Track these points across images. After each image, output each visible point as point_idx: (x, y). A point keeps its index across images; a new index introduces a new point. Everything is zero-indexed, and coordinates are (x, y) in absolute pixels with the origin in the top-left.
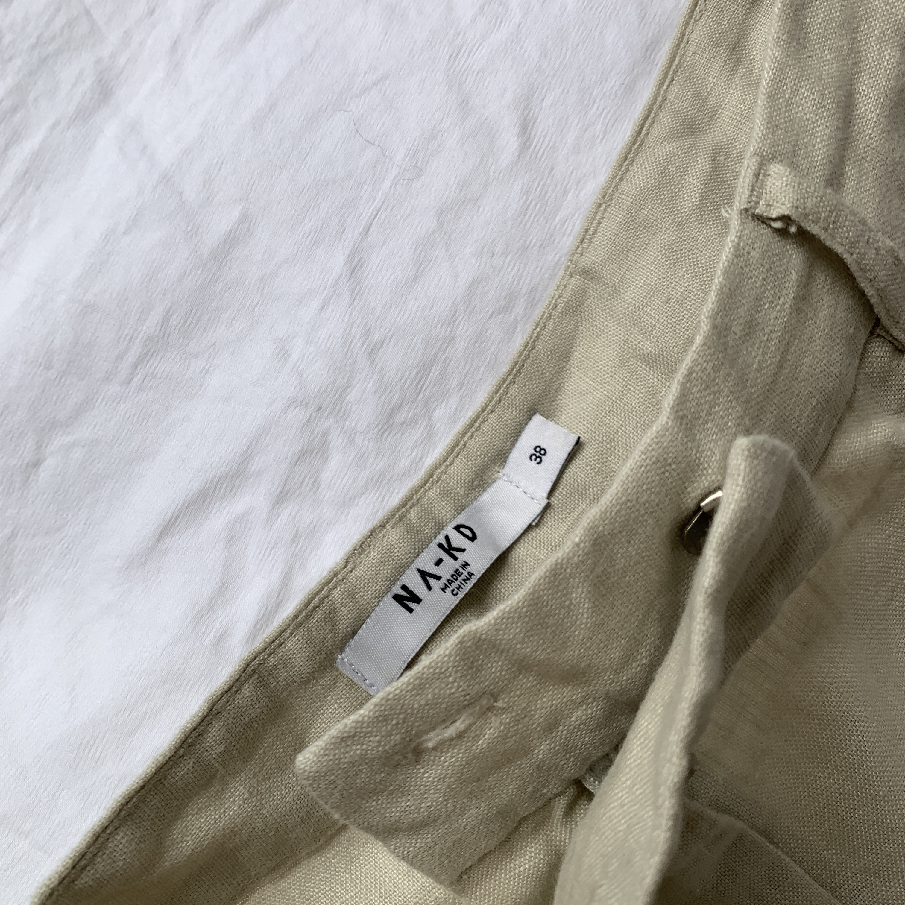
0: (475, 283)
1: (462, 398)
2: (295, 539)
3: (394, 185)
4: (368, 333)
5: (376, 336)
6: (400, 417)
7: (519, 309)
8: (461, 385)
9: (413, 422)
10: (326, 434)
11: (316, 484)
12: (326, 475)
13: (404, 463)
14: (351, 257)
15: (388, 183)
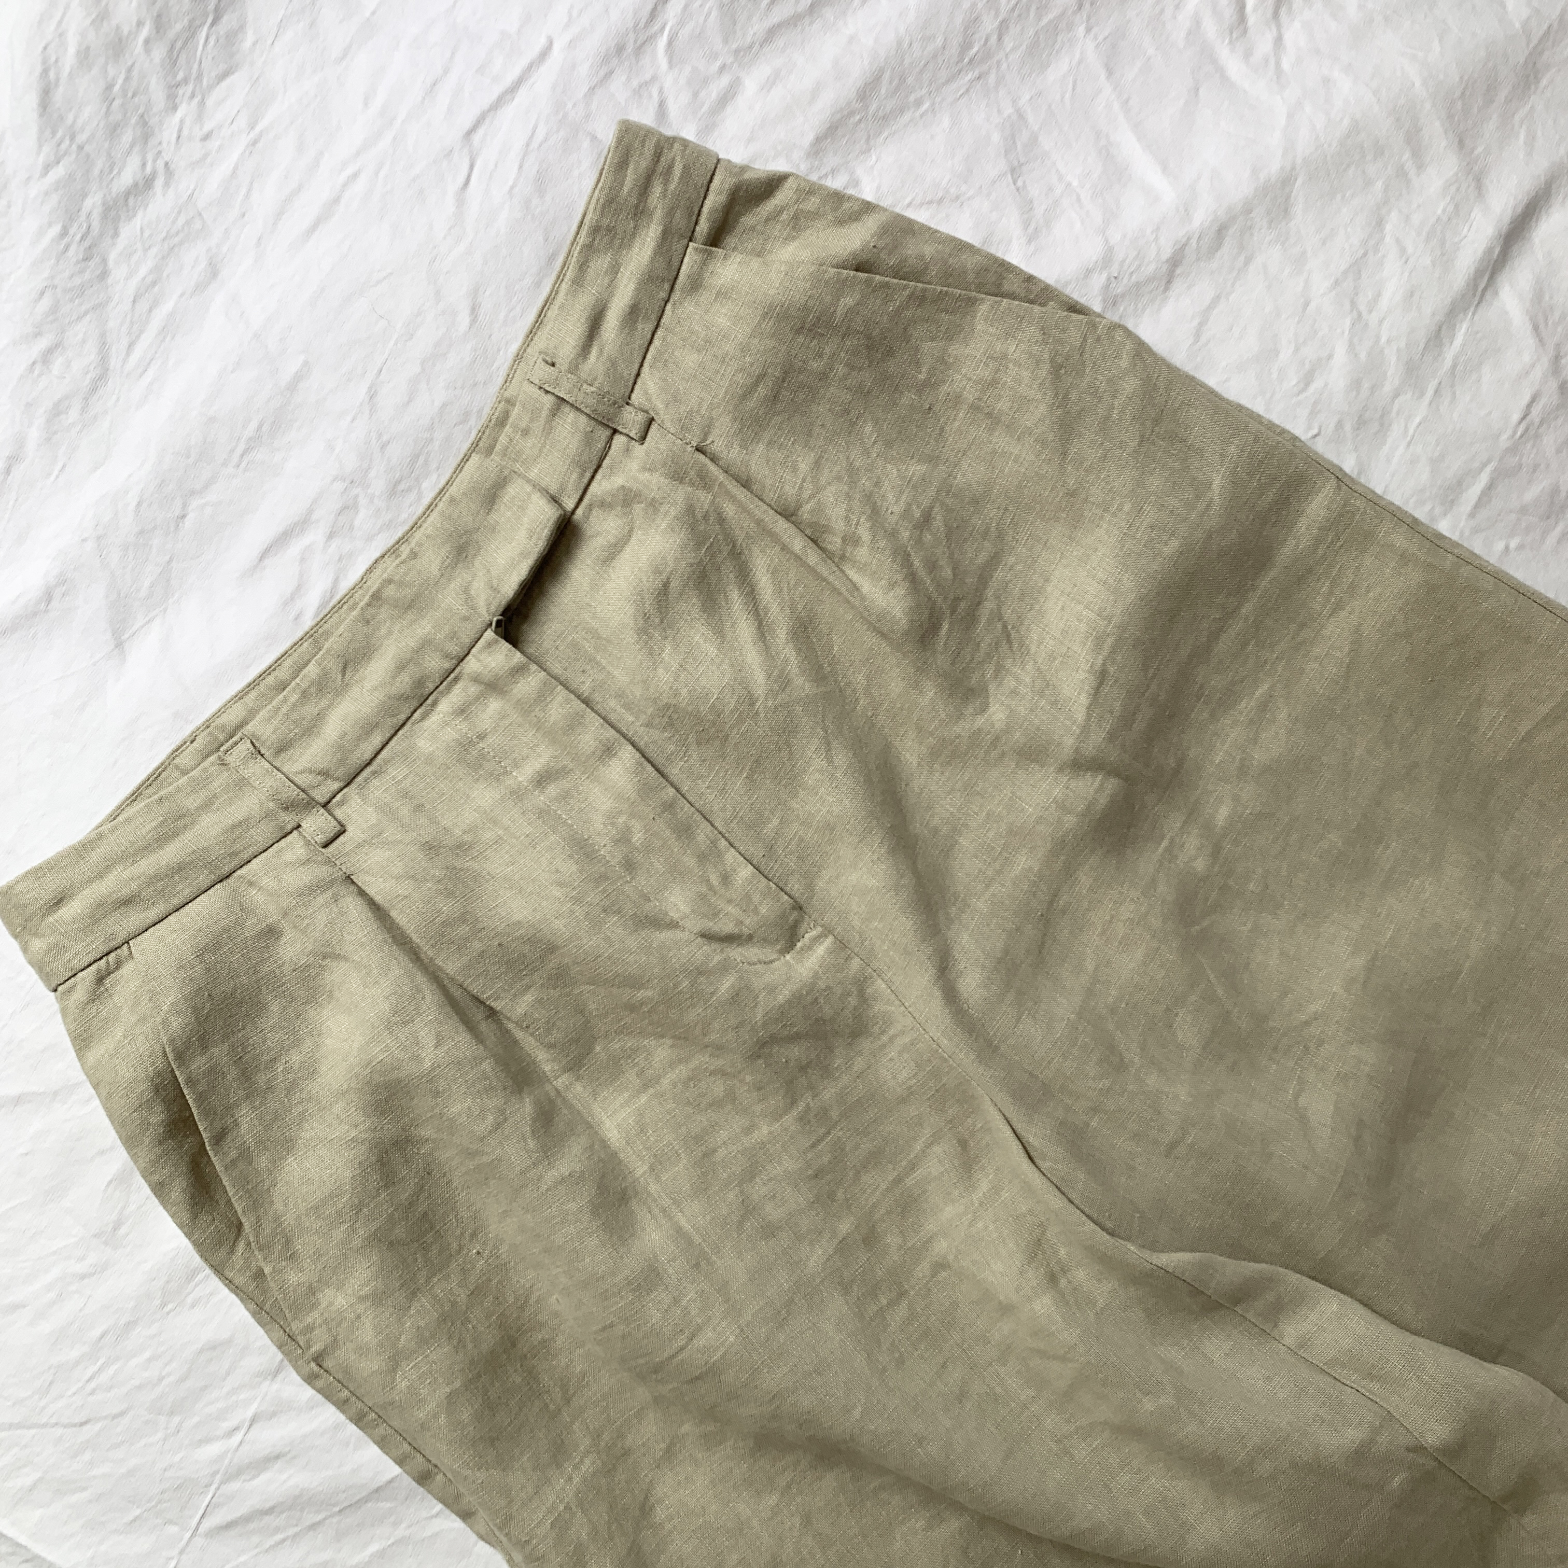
0: (444, 405)
1: (439, 475)
2: (340, 559)
3: (396, 344)
4: (380, 435)
5: (385, 438)
6: (402, 486)
7: (472, 422)
8: (438, 468)
9: (409, 490)
10: (357, 496)
11: (351, 528)
12: (357, 523)
13: (404, 516)
14: (370, 388)
15: (392, 342)
